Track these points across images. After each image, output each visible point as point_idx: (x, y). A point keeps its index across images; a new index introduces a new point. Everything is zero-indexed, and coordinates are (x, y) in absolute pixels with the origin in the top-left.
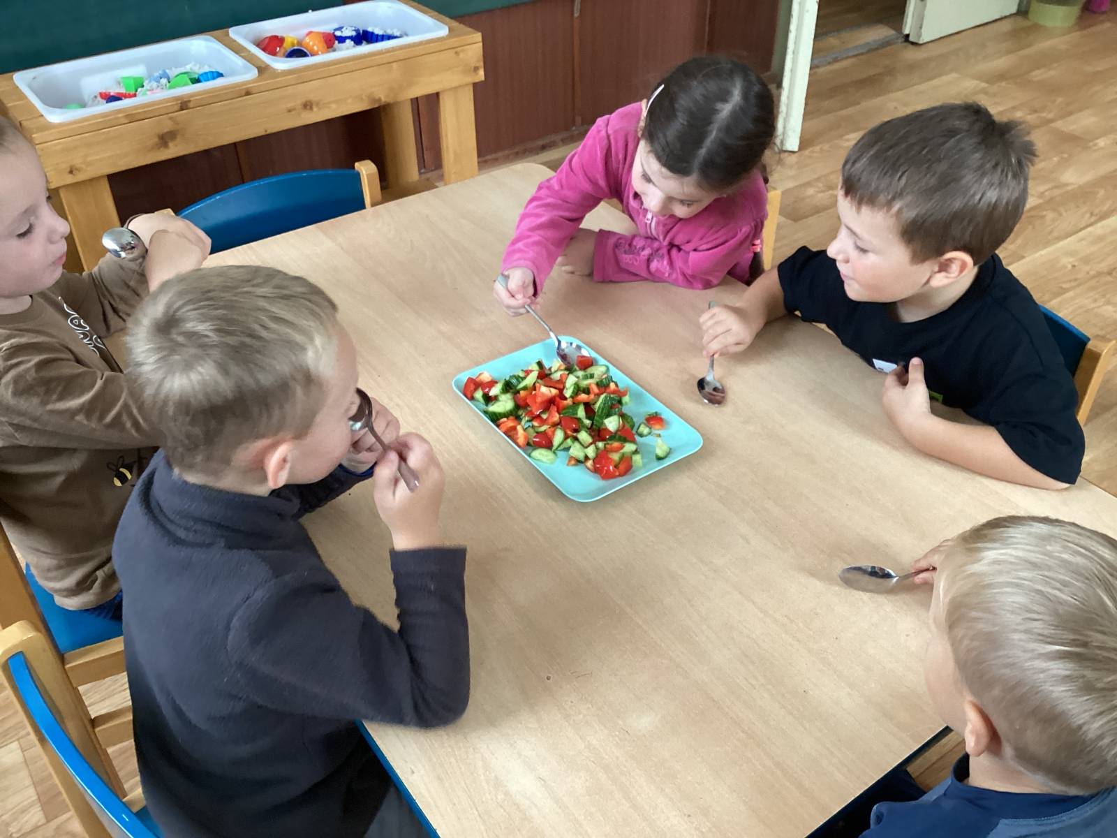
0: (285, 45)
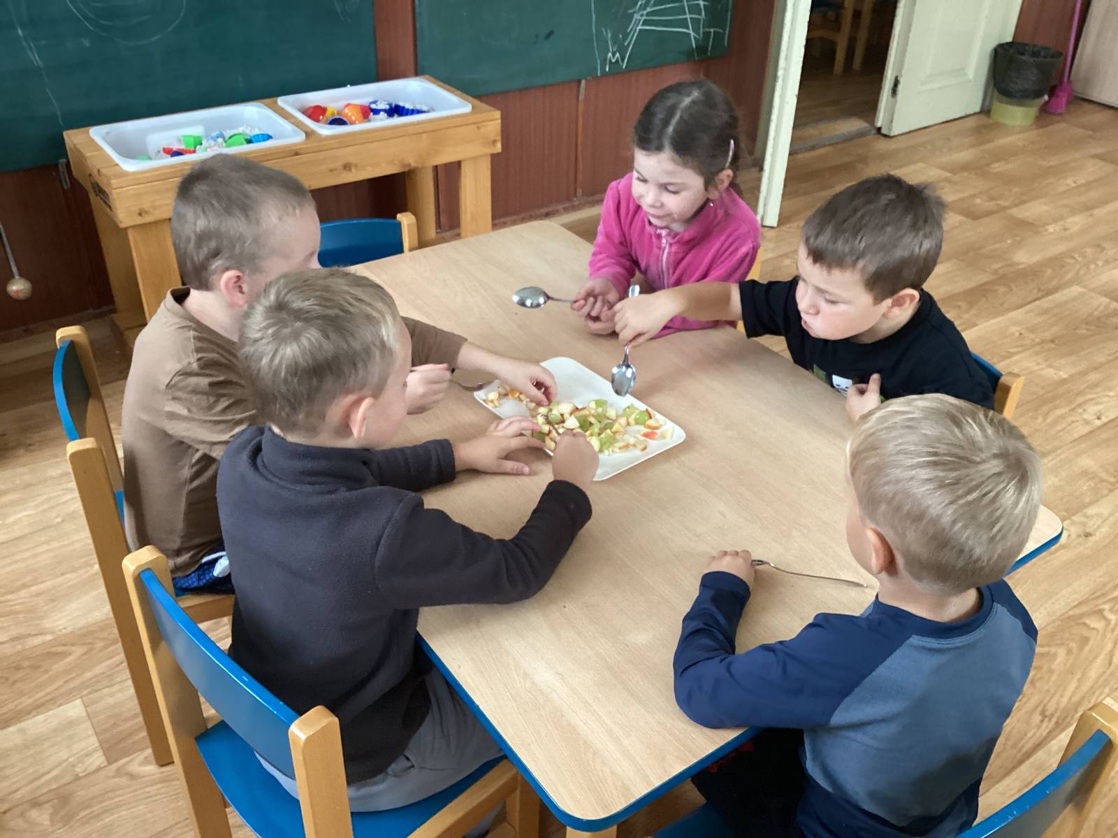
0: (327, 114)
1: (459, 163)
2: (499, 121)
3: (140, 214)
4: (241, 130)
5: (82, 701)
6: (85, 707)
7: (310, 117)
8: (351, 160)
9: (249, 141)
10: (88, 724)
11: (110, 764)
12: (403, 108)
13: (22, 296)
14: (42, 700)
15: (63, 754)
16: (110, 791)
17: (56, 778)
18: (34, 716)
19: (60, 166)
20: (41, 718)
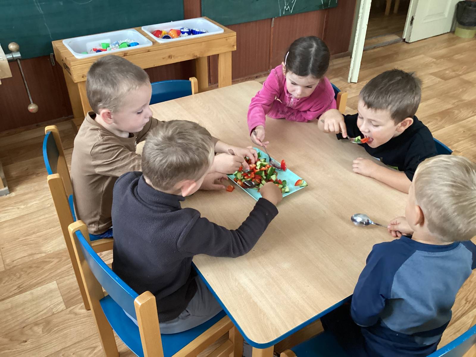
0: (162, 34)
1: (218, 55)
2: (236, 36)
3: (83, 77)
4: (126, 41)
5: (57, 282)
6: (58, 284)
7: (155, 35)
8: (172, 54)
9: (129, 46)
10: (58, 292)
11: (67, 308)
12: (195, 31)
13: (34, 111)
14: (40, 281)
15: (48, 304)
16: (67, 320)
17: (45, 314)
18: (37, 288)
19: (51, 56)
20: (39, 288)
